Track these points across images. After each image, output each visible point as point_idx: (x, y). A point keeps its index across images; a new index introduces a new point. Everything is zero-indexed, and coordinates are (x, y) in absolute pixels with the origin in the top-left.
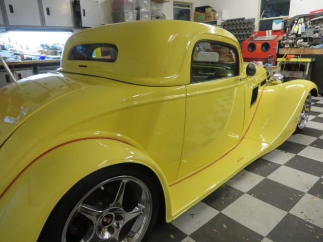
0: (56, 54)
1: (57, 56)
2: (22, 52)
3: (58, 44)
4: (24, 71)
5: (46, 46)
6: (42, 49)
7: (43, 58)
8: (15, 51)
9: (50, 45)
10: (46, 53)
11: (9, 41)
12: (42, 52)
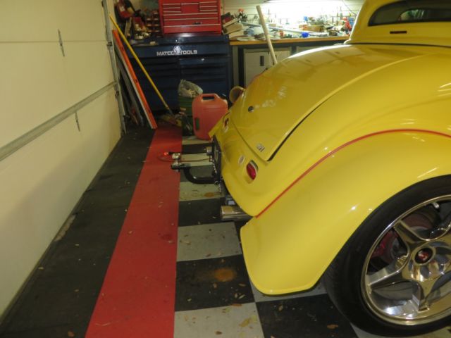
0: (321, 30)
1: (323, 34)
2: (282, 27)
3: (326, 16)
4: (280, 52)
5: (311, 19)
6: (305, 23)
7: (305, 35)
8: (274, 25)
9: (316, 17)
10: (309, 29)
11: (269, 14)
12: (305, 27)
